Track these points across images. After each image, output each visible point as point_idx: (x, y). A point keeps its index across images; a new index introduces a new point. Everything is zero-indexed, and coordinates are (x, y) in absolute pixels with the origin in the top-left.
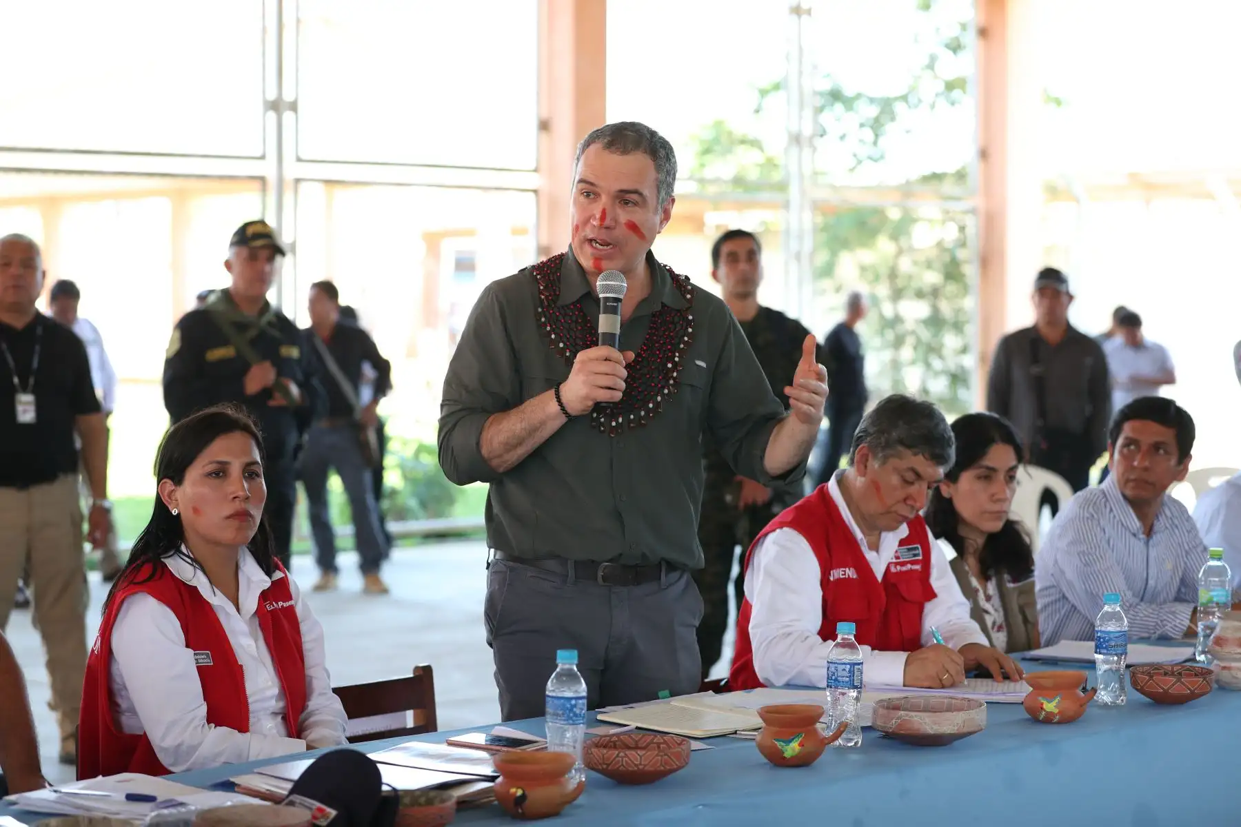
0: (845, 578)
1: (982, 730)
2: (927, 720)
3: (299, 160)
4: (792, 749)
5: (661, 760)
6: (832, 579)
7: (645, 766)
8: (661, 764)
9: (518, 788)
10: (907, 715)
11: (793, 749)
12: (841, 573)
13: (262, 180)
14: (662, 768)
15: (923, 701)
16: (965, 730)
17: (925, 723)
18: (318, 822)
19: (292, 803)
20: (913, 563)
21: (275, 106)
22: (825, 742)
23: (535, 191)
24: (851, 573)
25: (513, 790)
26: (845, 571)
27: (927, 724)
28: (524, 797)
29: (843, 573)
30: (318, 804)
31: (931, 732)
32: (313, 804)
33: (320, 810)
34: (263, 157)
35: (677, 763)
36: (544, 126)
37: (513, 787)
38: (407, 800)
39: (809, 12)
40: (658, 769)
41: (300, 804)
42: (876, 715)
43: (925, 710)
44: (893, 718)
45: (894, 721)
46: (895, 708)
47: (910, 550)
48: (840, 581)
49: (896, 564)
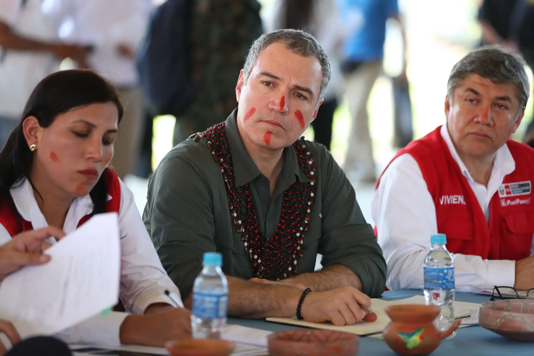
0: (457, 204)
2: (528, 320)
6: (442, 203)
10: (510, 316)
11: (415, 341)
12: (454, 199)
15: (522, 304)
17: (526, 322)
20: (521, 197)
22: (441, 337)
24: (461, 199)
26: (458, 198)
27: (528, 323)
29: (456, 199)
42: (483, 315)
43: (525, 311)
44: (498, 318)
45: (498, 320)
46: (501, 309)
47: (521, 186)
48: (452, 206)
49: (506, 199)
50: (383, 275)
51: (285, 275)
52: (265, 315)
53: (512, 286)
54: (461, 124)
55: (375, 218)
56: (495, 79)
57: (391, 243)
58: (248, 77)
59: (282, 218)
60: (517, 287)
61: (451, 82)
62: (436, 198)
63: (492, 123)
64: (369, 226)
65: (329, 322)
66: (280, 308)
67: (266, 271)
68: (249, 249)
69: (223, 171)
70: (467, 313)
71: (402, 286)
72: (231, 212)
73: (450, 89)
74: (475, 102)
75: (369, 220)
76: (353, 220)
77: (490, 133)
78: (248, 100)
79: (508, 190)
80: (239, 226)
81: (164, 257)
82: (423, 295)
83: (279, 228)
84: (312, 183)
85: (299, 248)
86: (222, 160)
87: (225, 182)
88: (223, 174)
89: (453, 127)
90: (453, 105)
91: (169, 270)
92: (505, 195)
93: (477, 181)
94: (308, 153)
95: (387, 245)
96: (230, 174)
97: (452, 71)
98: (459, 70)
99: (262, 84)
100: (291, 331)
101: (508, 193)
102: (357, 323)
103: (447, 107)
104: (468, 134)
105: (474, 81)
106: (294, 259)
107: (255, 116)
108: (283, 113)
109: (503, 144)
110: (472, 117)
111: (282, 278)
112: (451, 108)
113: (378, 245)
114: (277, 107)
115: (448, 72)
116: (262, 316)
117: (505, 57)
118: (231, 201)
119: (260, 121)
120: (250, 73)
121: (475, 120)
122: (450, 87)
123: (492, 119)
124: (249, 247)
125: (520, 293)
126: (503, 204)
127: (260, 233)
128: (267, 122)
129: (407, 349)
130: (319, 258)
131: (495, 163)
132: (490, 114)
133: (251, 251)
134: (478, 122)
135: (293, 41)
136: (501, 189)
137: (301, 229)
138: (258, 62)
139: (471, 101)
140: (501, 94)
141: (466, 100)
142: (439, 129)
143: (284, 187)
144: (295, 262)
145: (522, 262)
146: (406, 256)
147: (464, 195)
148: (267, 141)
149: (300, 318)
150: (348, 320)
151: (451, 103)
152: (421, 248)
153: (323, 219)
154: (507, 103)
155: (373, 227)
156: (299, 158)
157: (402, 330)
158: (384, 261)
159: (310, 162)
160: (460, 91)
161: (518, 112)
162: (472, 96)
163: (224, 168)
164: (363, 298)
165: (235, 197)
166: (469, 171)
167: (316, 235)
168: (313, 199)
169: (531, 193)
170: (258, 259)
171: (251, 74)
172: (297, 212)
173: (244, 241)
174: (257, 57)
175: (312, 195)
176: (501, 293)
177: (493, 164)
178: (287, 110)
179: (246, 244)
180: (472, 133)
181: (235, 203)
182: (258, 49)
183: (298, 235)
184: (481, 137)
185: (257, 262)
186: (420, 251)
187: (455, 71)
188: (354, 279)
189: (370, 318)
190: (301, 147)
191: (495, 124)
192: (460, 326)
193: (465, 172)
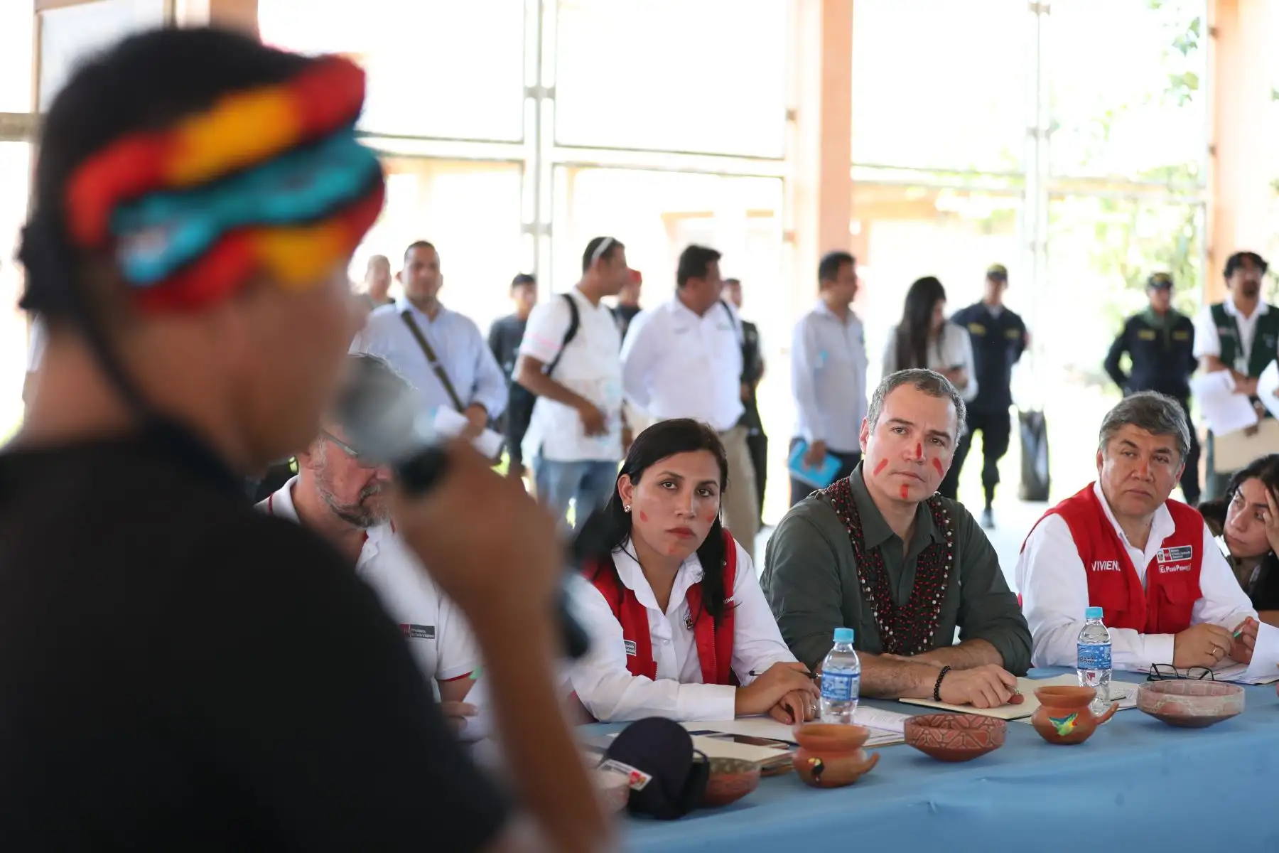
0: (1111, 570)
1: (1239, 713)
2: (1191, 704)
3: (557, 145)
4: (1067, 726)
5: (963, 741)
6: (1094, 569)
7: (947, 744)
8: (963, 744)
9: (816, 758)
10: (1171, 698)
12: (1108, 565)
13: (521, 163)
14: (964, 748)
15: (1183, 685)
16: (1224, 714)
17: (1188, 706)
18: (633, 786)
19: (608, 768)
20: (1181, 564)
21: (533, 93)
22: (1095, 722)
23: (782, 178)
24: (1115, 566)
25: (811, 760)
26: (1112, 564)
27: (1189, 706)
28: (821, 768)
29: (1110, 565)
30: (633, 769)
31: (1194, 715)
32: (630, 770)
33: (634, 774)
34: (521, 142)
35: (981, 744)
36: (791, 116)
37: (812, 757)
38: (713, 768)
39: (1048, 10)
40: (960, 748)
41: (615, 768)
42: (1140, 697)
43: (1187, 694)
44: (1157, 701)
45: (1159, 703)
46: (1159, 691)
47: (1182, 550)
48: (1105, 573)
49: (1165, 565)
50: (1029, 652)
51: (920, 648)
52: (899, 695)
53: (1171, 664)
54: (1118, 481)
55: (1019, 585)
56: (1153, 430)
57: (1038, 615)
58: (874, 426)
59: (916, 583)
60: (1176, 665)
61: (1104, 433)
62: (1088, 563)
63: (1152, 479)
64: (1014, 594)
65: (969, 704)
66: (915, 688)
67: (899, 644)
68: (879, 620)
69: (850, 531)
70: (1121, 694)
71: (1049, 663)
72: (860, 578)
73: (1103, 442)
74: (1131, 455)
75: (1013, 588)
76: (994, 589)
77: (1150, 490)
78: (877, 450)
79: (1167, 555)
80: (868, 594)
81: (785, 629)
82: (1076, 673)
83: (913, 595)
84: (950, 545)
85: (935, 617)
86: (848, 519)
87: (853, 544)
88: (850, 536)
89: (1108, 486)
90: (1107, 459)
91: (790, 643)
92: (1164, 561)
93: (1134, 545)
94: (945, 511)
95: (1033, 616)
96: (858, 535)
97: (1104, 421)
98: (1113, 419)
99: (892, 432)
100: (929, 715)
101: (1167, 558)
102: (1002, 705)
103: (1100, 461)
104: (1125, 492)
105: (1130, 431)
106: (929, 631)
107: (888, 468)
108: (920, 463)
109: (1162, 503)
110: (1129, 472)
111: (917, 652)
112: (1104, 462)
113: (1023, 616)
114: (913, 457)
115: (1098, 422)
116: (894, 697)
117: (1163, 405)
118: (859, 565)
119: (894, 473)
120: (876, 421)
121: (1133, 475)
122: (1102, 439)
123: (1152, 474)
124: (879, 617)
125: (1179, 671)
126: (1162, 570)
127: (891, 602)
128: (904, 474)
129: (1059, 736)
130: (957, 629)
131: (1153, 524)
132: (1149, 468)
133: (881, 622)
134: (1136, 478)
135: (924, 381)
136: (1160, 553)
137: (938, 595)
138: (886, 407)
139: (1128, 454)
140: (1161, 446)
141: (1122, 453)
142: (1091, 485)
143: (919, 550)
144: (931, 633)
145: (1181, 635)
146: (1053, 630)
147: (1119, 562)
148: (904, 495)
149: (938, 699)
150: (992, 702)
151: (1104, 456)
152: (1070, 621)
153: (962, 588)
154: (1167, 456)
155: (1017, 595)
156: (934, 516)
157: (1052, 715)
158: (1030, 635)
159: (947, 522)
160: (1114, 444)
161: (1178, 465)
162: (1129, 448)
163: (852, 529)
164: (1008, 677)
165: (864, 562)
166: (1125, 534)
167: (954, 605)
168: (952, 564)
169: (1192, 559)
170: (889, 630)
171: (879, 421)
172: (933, 577)
173: (874, 611)
174: (882, 401)
175: (950, 558)
176: (1159, 670)
177: (1151, 525)
178: (925, 458)
179: (876, 614)
180: (1131, 491)
181: (863, 567)
182: (883, 394)
183: (934, 602)
184: (1140, 495)
185: (888, 634)
186: (1069, 624)
187: (1107, 421)
188: (997, 656)
189: (1015, 700)
190: (936, 505)
191: (1155, 480)
192: (1119, 709)
193: (1121, 534)
